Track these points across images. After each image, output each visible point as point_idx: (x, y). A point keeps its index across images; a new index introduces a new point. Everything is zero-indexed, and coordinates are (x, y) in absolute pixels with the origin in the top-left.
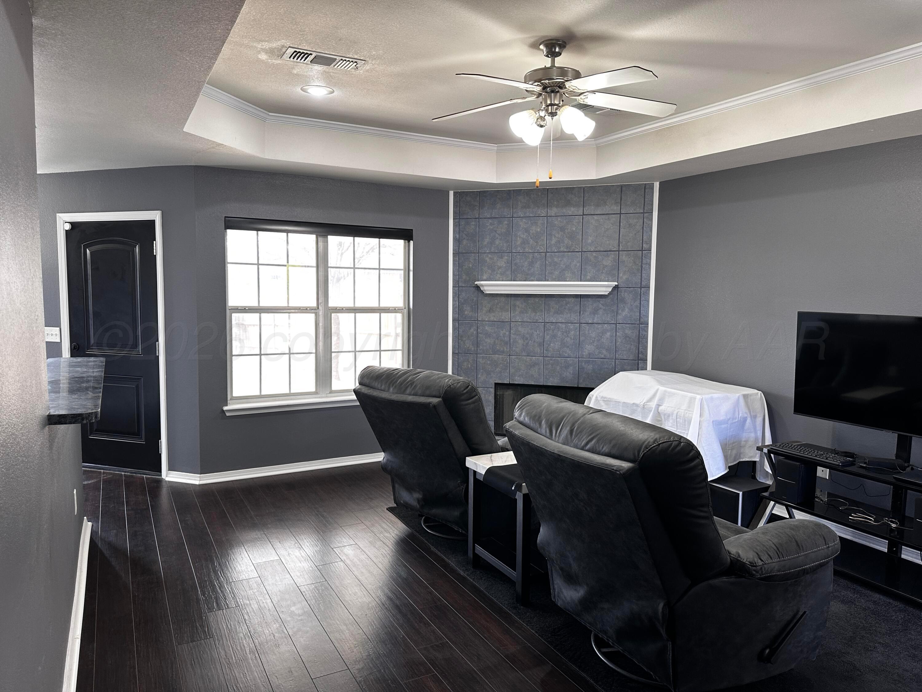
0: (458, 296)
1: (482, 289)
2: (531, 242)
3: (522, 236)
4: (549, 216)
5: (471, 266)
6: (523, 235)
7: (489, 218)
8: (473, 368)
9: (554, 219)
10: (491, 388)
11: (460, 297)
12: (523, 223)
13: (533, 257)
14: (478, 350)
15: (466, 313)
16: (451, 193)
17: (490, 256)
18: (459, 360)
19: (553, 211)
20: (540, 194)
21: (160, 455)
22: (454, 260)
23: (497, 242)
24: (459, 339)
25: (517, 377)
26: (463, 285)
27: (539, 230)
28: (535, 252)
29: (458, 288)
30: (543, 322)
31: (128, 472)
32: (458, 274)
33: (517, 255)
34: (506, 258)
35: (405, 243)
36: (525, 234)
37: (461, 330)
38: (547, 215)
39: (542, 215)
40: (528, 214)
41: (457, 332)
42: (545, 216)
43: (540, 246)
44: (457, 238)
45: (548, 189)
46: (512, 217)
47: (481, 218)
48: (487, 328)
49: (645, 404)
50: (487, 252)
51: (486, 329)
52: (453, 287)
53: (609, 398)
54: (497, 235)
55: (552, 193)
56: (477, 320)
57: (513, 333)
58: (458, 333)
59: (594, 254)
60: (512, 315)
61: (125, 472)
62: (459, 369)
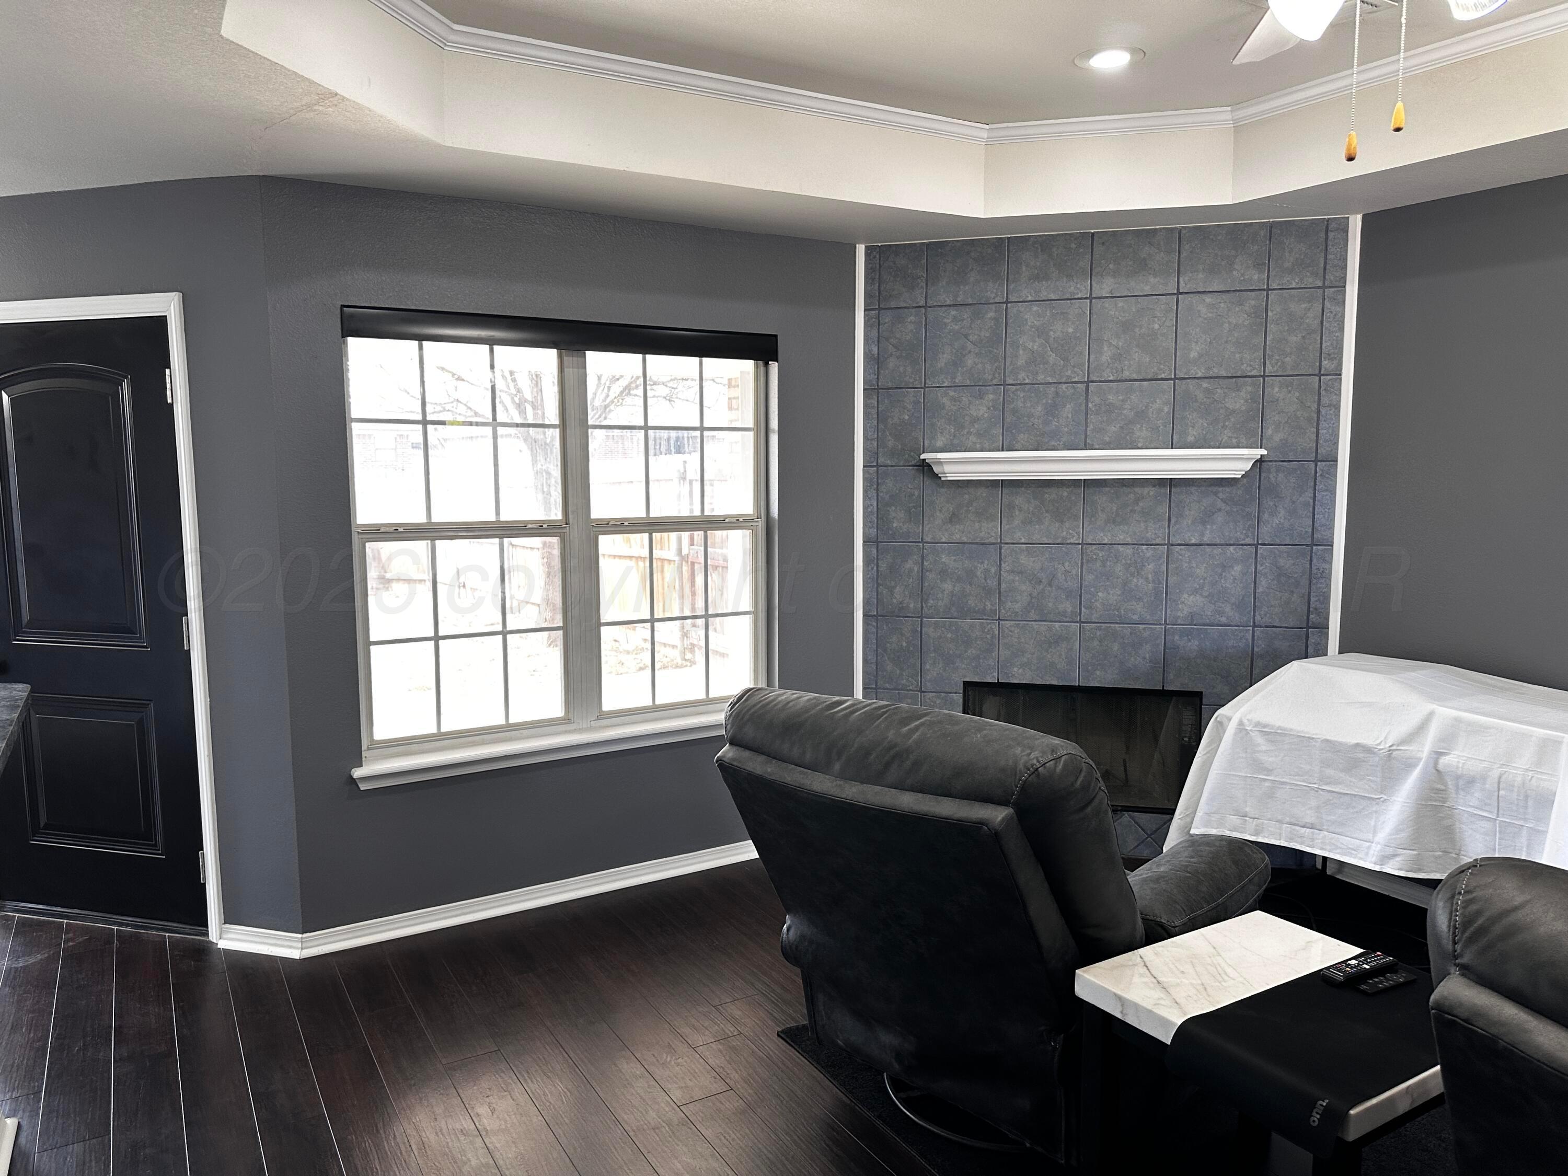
0: (875, 486)
1: (936, 469)
2: (1052, 357)
3: (1030, 347)
4: (1095, 298)
5: (907, 417)
6: (1031, 344)
7: (949, 306)
8: (911, 649)
9: (1108, 303)
10: (956, 693)
11: (883, 488)
12: (1031, 316)
13: (1057, 393)
14: (925, 610)
15: (895, 525)
16: (861, 249)
17: (952, 393)
18: (879, 631)
19: (1105, 286)
20: (1073, 246)
21: (203, 887)
22: (866, 406)
23: (969, 362)
24: (878, 585)
25: (1015, 669)
26: (889, 462)
27: (1070, 330)
28: (1060, 383)
29: (875, 468)
30: (1079, 544)
31: (127, 925)
32: (876, 436)
33: (1017, 390)
34: (991, 396)
35: (757, 367)
36: (1037, 340)
37: (883, 566)
38: (1091, 294)
39: (1079, 296)
40: (1044, 295)
41: (875, 568)
42: (1086, 298)
43: (1074, 367)
44: (873, 355)
45: (1093, 234)
46: (1007, 302)
47: (930, 307)
48: (944, 558)
49: (1394, 748)
50: (945, 385)
51: (943, 560)
52: (864, 466)
53: (1279, 728)
54: (970, 346)
55: (1103, 243)
56: (922, 541)
57: (1008, 568)
58: (878, 571)
59: (1205, 384)
60: (1006, 527)
61: (121, 925)
62: (880, 650)
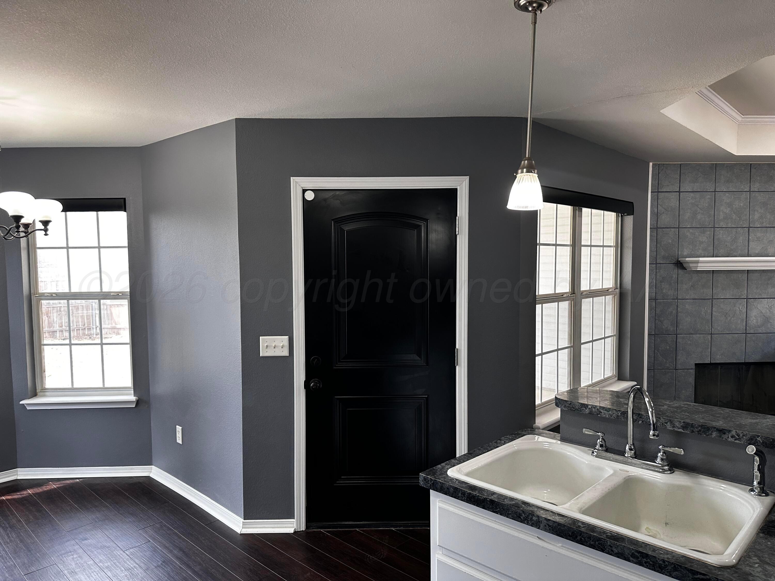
0: (655, 273)
1: (685, 265)
2: (734, 216)
3: (725, 211)
4: (752, 191)
5: (670, 241)
6: (726, 210)
7: (690, 192)
8: (671, 349)
9: (757, 194)
10: (692, 369)
11: (658, 274)
12: (726, 198)
13: (736, 232)
14: (678, 331)
15: (664, 291)
16: (651, 166)
17: (691, 231)
18: (656, 342)
19: (756, 187)
20: (743, 169)
22: (651, 236)
23: (699, 217)
24: (655, 319)
25: (718, 356)
26: (662, 262)
27: (742, 205)
28: (738, 227)
29: (655, 265)
30: (745, 298)
32: (656, 250)
33: (719, 230)
34: (708, 233)
36: (728, 208)
37: (658, 311)
38: (750, 190)
39: (745, 190)
40: (731, 189)
41: (654, 312)
42: (748, 191)
43: (743, 221)
44: (655, 213)
45: (751, 164)
46: (715, 191)
47: (681, 192)
48: (687, 306)
50: (688, 227)
51: (687, 307)
52: (650, 264)
54: (698, 209)
55: (755, 168)
56: (677, 299)
57: (715, 310)
58: (655, 313)
60: (714, 291)
62: (656, 351)
